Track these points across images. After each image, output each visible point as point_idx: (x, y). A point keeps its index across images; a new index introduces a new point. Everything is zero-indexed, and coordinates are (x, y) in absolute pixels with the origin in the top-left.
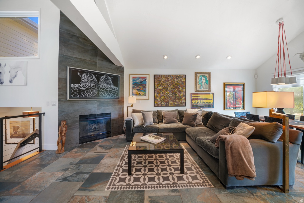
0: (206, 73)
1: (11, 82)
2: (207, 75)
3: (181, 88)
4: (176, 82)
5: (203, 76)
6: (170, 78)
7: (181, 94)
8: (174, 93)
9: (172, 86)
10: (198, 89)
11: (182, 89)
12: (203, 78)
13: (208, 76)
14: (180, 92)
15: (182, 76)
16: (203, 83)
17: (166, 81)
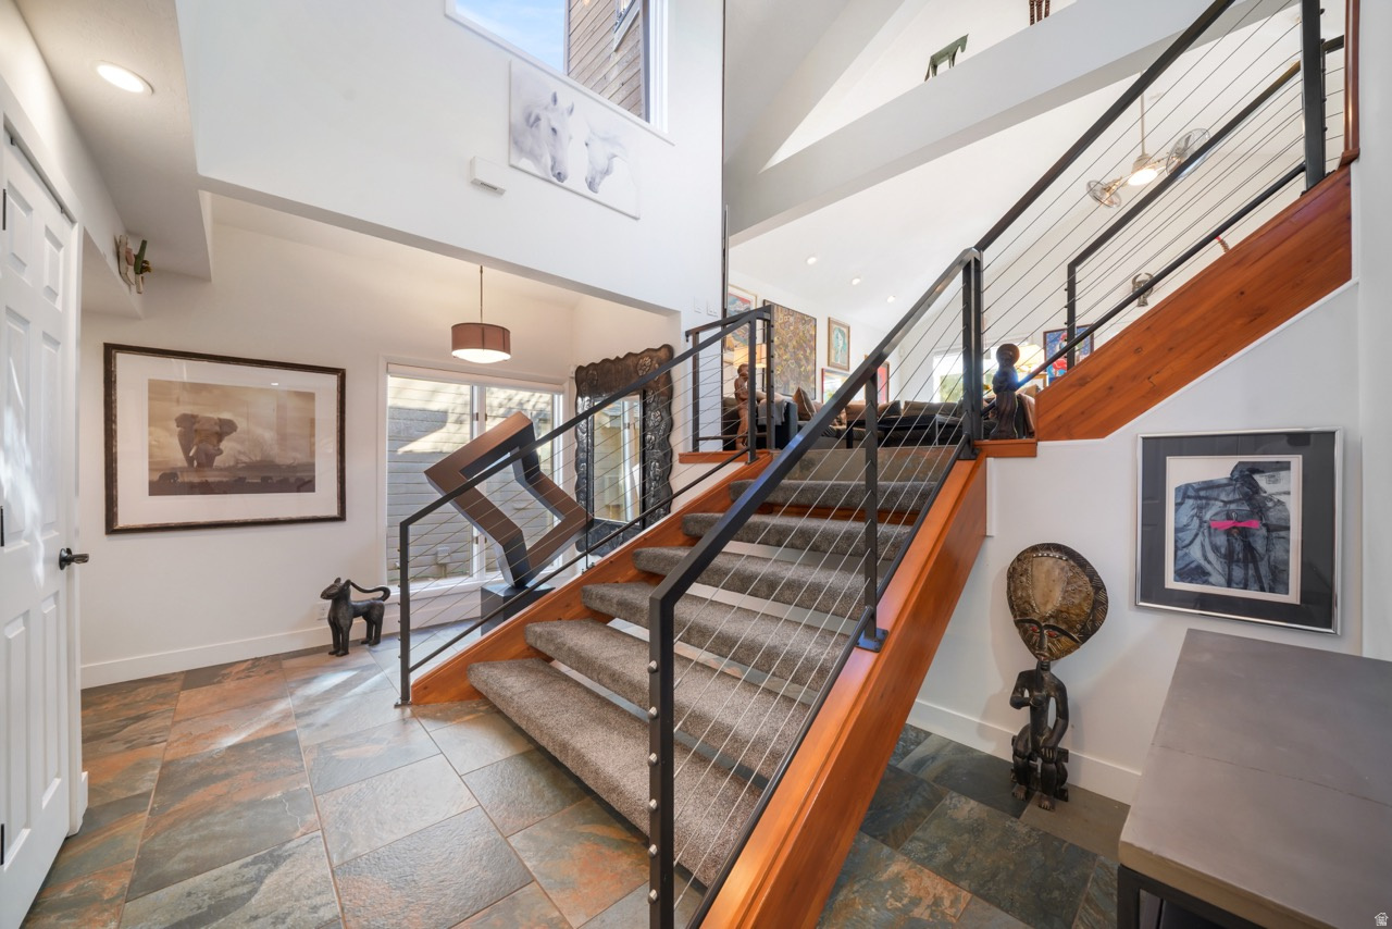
0: (843, 326)
1: (591, 185)
2: (845, 330)
3: (808, 351)
4: (801, 334)
5: (840, 331)
6: (792, 319)
7: (810, 368)
8: (798, 361)
9: (794, 343)
10: (833, 360)
11: (811, 353)
12: (840, 336)
13: (846, 332)
14: (807, 359)
15: (810, 321)
16: (840, 348)
17: (784, 323)
